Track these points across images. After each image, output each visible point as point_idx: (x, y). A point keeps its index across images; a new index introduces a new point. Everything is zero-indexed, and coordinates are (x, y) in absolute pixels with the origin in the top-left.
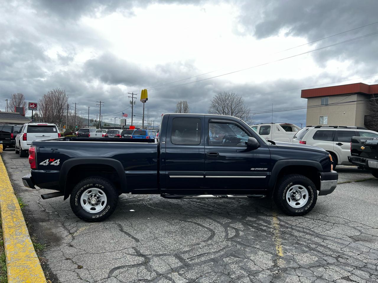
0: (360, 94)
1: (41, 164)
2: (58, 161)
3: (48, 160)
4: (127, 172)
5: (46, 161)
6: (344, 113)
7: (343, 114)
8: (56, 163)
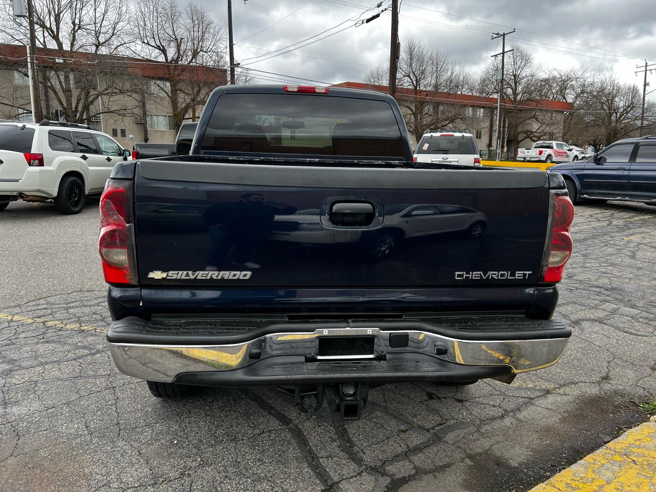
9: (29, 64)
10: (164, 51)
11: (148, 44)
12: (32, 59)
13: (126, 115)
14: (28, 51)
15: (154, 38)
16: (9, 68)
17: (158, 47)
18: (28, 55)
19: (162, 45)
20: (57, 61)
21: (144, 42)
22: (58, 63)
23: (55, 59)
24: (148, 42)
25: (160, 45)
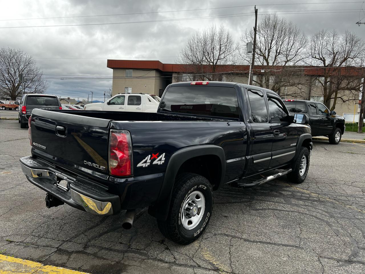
0: (158, 70)
1: (139, 165)
2: (163, 156)
3: (150, 156)
4: (229, 161)
5: (146, 158)
6: (146, 86)
7: (144, 87)
8: (160, 160)
9: (250, 74)
10: (324, 61)
11: (315, 58)
12: (251, 72)
13: (298, 96)
14: (250, 68)
15: (319, 54)
16: (242, 76)
17: (321, 59)
18: (250, 69)
19: (323, 58)
20: (262, 71)
21: (313, 57)
22: (262, 72)
23: (261, 71)
24: (315, 57)
25: (322, 57)
